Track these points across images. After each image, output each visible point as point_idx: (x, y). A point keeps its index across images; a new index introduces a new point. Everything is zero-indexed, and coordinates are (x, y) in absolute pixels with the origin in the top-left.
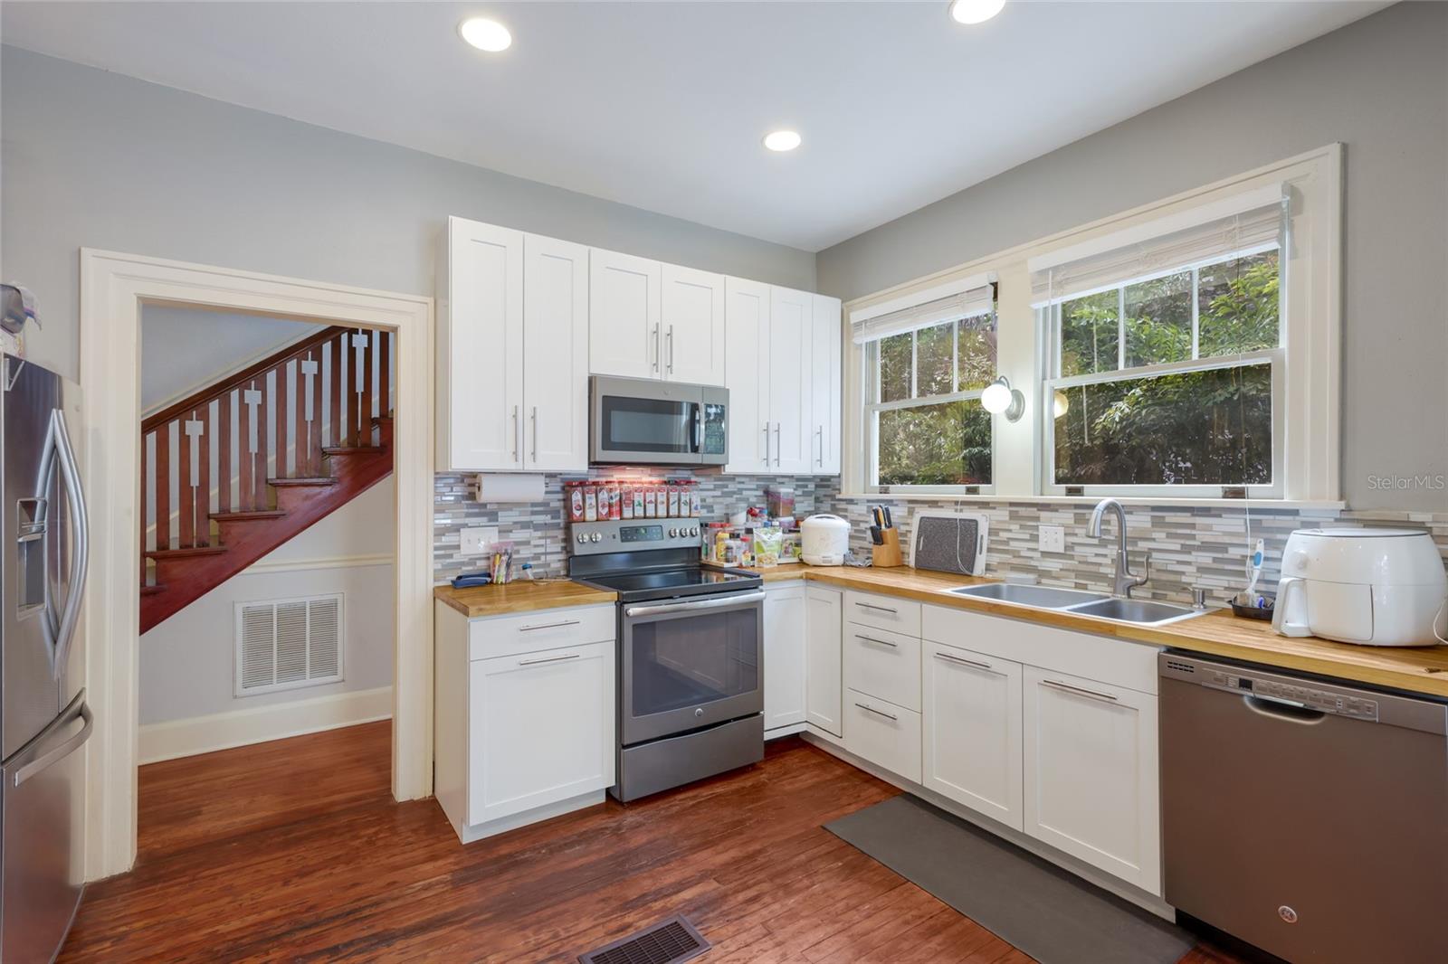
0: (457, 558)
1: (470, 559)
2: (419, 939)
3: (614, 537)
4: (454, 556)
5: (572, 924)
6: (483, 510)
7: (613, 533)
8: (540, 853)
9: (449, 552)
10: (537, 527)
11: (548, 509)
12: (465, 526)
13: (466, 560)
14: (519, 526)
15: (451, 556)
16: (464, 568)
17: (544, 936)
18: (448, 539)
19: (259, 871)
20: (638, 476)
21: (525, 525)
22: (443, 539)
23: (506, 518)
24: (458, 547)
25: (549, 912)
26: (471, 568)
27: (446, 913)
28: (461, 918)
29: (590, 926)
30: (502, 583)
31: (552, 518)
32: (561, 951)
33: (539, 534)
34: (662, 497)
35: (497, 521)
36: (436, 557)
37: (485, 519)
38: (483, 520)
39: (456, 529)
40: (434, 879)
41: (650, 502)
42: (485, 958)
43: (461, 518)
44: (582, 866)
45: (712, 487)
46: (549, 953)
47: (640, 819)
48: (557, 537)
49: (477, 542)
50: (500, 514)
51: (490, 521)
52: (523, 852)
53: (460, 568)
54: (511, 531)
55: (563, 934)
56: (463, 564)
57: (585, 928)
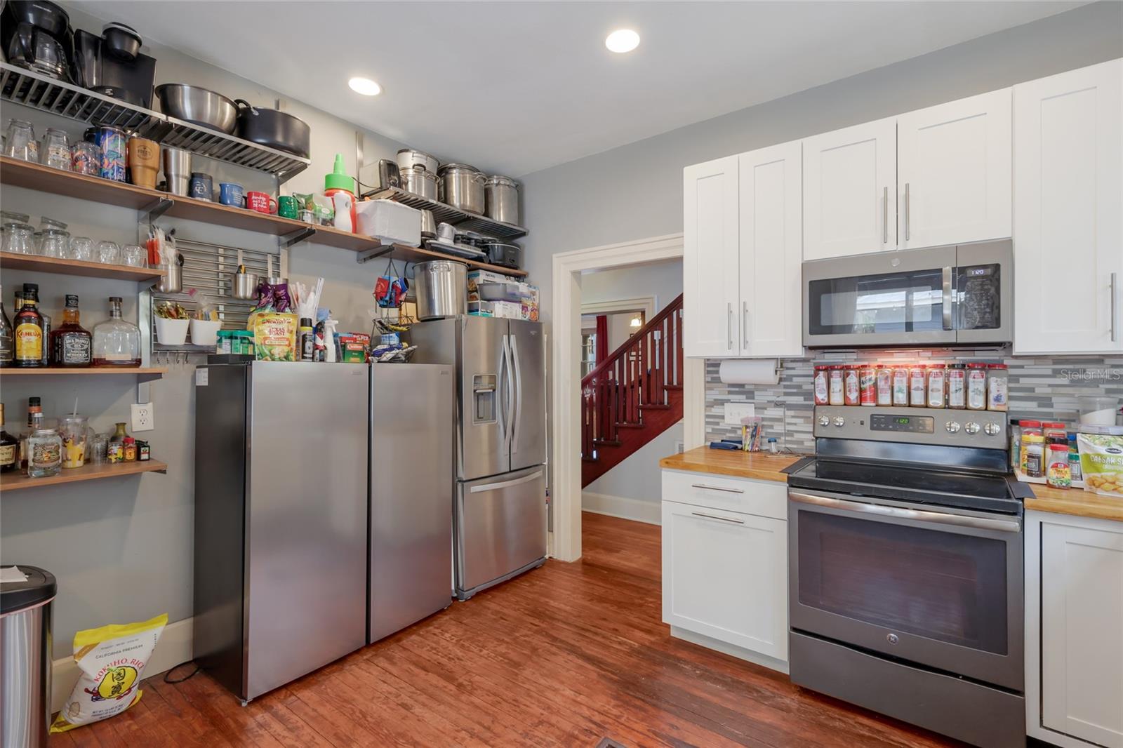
0: (722, 426)
1: (732, 428)
2: (580, 662)
3: (862, 423)
4: (721, 424)
5: (635, 720)
6: (741, 389)
7: (862, 420)
8: (695, 671)
9: (717, 420)
10: (790, 407)
11: (800, 391)
12: (728, 401)
13: (730, 428)
14: (773, 404)
15: (718, 424)
16: (728, 435)
17: (615, 711)
18: (716, 410)
19: (593, 589)
20: (913, 359)
21: (778, 405)
22: (713, 409)
23: (760, 397)
24: (723, 417)
25: (639, 703)
26: (733, 435)
27: (606, 661)
28: (607, 668)
29: (640, 730)
30: (748, 451)
31: (805, 400)
32: (607, 726)
33: (792, 413)
34: (937, 384)
35: (753, 398)
36: (707, 423)
37: (744, 397)
38: (743, 398)
39: (722, 403)
40: (630, 641)
41: (917, 389)
42: (580, 694)
43: (724, 394)
44: (701, 698)
45: (1050, 372)
46: (601, 721)
47: (794, 705)
48: (810, 417)
49: (737, 414)
50: (756, 393)
51: (747, 398)
52: (687, 663)
53: (725, 434)
54: (766, 409)
55: (622, 720)
56: (726, 431)
57: (636, 729)
